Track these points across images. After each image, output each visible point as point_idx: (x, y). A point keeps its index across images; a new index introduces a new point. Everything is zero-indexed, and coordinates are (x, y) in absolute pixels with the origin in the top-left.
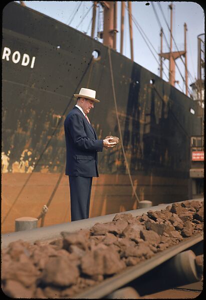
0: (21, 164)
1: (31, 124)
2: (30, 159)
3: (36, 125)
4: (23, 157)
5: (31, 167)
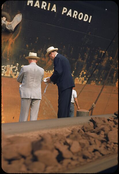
0: (79, 79)
1: (87, 56)
2: (85, 76)
3: (89, 57)
4: (81, 75)
5: (85, 81)
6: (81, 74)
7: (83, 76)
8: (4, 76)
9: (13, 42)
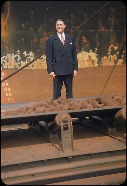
0: (109, 58)
1: (113, 21)
2: (118, 53)
3: (118, 21)
4: (111, 52)
5: (120, 60)
6: (110, 50)
7: (113, 52)
8: (8, 69)
9: (6, 24)
